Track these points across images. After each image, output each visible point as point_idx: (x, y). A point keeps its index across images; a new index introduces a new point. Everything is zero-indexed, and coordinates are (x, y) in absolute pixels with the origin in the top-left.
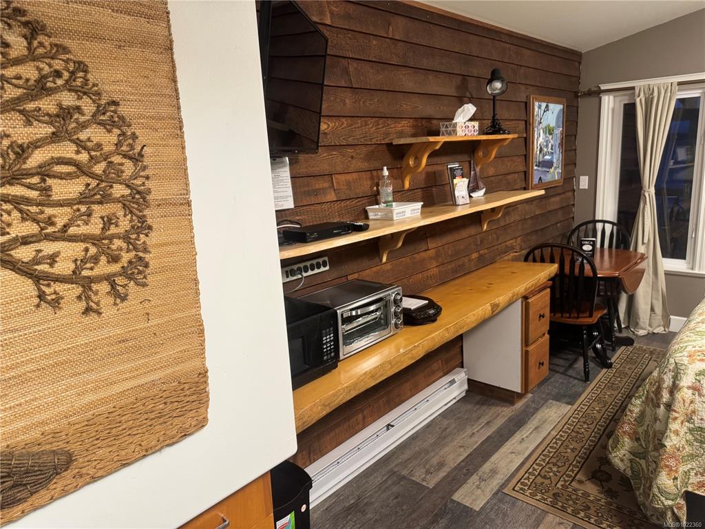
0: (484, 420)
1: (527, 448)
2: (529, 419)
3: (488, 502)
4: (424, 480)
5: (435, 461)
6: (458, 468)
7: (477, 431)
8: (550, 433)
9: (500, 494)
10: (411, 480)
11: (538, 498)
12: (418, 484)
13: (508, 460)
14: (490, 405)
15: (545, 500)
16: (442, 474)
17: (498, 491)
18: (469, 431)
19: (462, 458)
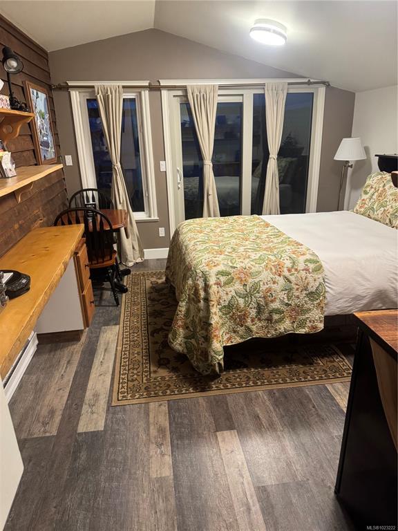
0: (64, 362)
1: (108, 367)
2: (97, 346)
3: (106, 420)
4: (45, 432)
5: (45, 412)
6: (67, 407)
7: (65, 372)
8: (116, 349)
9: (110, 409)
10: (33, 438)
11: (137, 397)
12: (42, 438)
13: (101, 381)
14: (62, 348)
15: (142, 395)
16: (57, 419)
17: (108, 408)
18: (57, 375)
19: (65, 398)
